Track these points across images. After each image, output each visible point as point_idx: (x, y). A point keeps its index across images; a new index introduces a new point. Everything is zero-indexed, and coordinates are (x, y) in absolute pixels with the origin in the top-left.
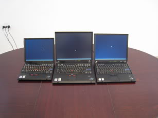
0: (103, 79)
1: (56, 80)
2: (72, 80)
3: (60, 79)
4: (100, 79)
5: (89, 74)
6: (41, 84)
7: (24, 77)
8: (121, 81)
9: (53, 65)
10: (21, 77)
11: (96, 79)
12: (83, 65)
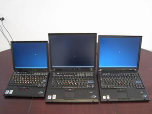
0: (108, 97)
1: (49, 97)
2: (69, 98)
3: (54, 97)
4: (104, 97)
5: (92, 89)
6: (32, 101)
7: (11, 92)
8: (130, 100)
9: (47, 74)
10: (7, 92)
11: (100, 97)
12: (83, 75)
